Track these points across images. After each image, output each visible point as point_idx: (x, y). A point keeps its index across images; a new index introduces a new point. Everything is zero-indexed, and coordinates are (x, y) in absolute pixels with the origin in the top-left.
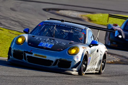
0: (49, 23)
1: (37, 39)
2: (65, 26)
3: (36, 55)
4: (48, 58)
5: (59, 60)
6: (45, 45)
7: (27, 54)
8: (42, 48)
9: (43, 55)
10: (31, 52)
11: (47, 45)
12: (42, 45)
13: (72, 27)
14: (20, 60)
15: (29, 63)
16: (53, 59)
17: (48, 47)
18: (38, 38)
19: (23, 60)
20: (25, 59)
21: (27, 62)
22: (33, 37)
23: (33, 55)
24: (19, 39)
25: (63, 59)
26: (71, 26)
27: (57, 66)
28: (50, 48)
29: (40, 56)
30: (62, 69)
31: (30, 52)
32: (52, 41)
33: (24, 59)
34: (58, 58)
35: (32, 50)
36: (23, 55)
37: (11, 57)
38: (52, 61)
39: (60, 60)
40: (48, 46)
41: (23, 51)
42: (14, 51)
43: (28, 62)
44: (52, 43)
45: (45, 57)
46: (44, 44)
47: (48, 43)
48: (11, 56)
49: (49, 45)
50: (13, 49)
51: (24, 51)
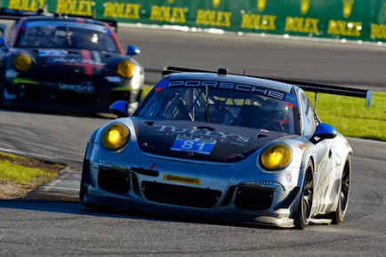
0: (185, 80)
1: (162, 130)
2: (235, 86)
3: (169, 178)
4: (206, 182)
5: (237, 189)
6: (191, 147)
7: (142, 178)
8: (183, 154)
9: (190, 176)
10: (154, 169)
11: (196, 146)
12: (183, 146)
13: (254, 89)
14: (120, 197)
15: (149, 202)
16: (220, 184)
17: (200, 150)
18: (164, 127)
19: (129, 196)
20: (137, 191)
21: (143, 199)
22: (150, 124)
23: (161, 179)
24: (111, 133)
25: (250, 183)
26: (252, 86)
27: (232, 206)
28: (208, 153)
29: (180, 179)
30: (247, 212)
31: (149, 169)
32: (208, 133)
33: (132, 193)
34: (236, 182)
35: (154, 165)
36: (129, 181)
37: (90, 187)
38: (218, 193)
39: (241, 187)
40: (201, 148)
41: (129, 168)
42: (101, 169)
43: (146, 201)
44: (208, 138)
45: (197, 181)
46: (186, 143)
47: (197, 140)
48: (93, 186)
49: (203, 145)
50: (95, 165)
51: (132, 169)
